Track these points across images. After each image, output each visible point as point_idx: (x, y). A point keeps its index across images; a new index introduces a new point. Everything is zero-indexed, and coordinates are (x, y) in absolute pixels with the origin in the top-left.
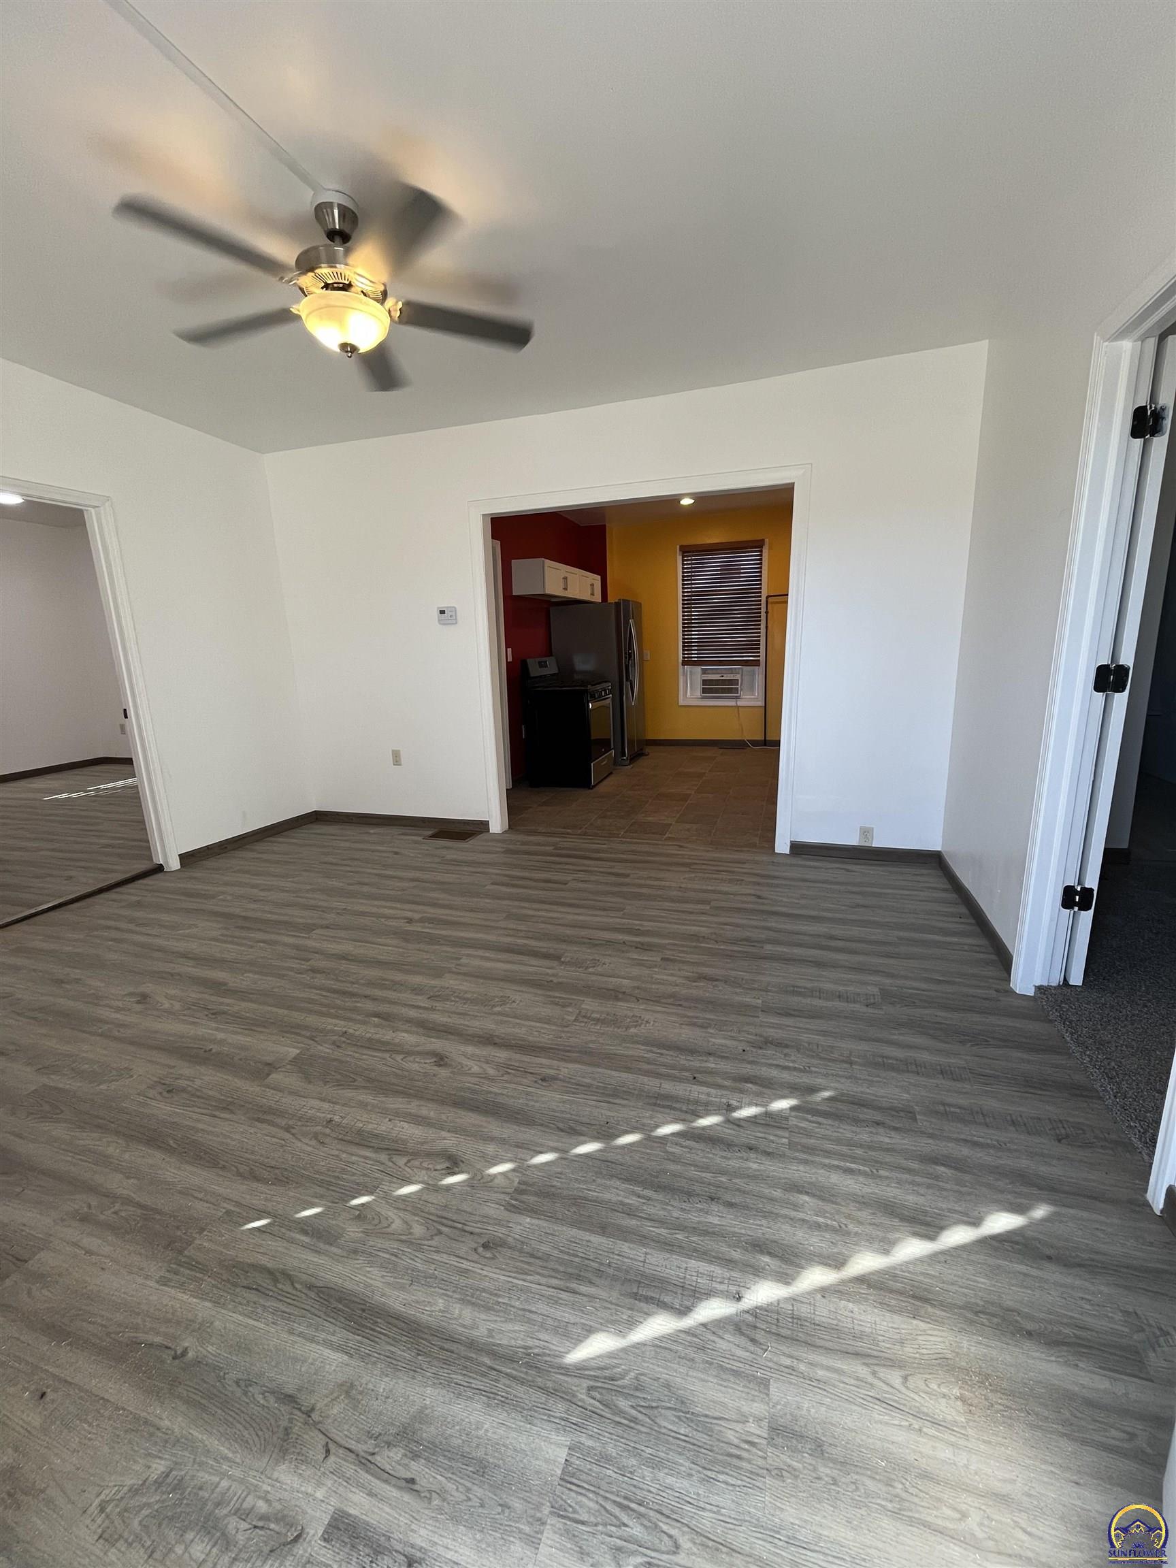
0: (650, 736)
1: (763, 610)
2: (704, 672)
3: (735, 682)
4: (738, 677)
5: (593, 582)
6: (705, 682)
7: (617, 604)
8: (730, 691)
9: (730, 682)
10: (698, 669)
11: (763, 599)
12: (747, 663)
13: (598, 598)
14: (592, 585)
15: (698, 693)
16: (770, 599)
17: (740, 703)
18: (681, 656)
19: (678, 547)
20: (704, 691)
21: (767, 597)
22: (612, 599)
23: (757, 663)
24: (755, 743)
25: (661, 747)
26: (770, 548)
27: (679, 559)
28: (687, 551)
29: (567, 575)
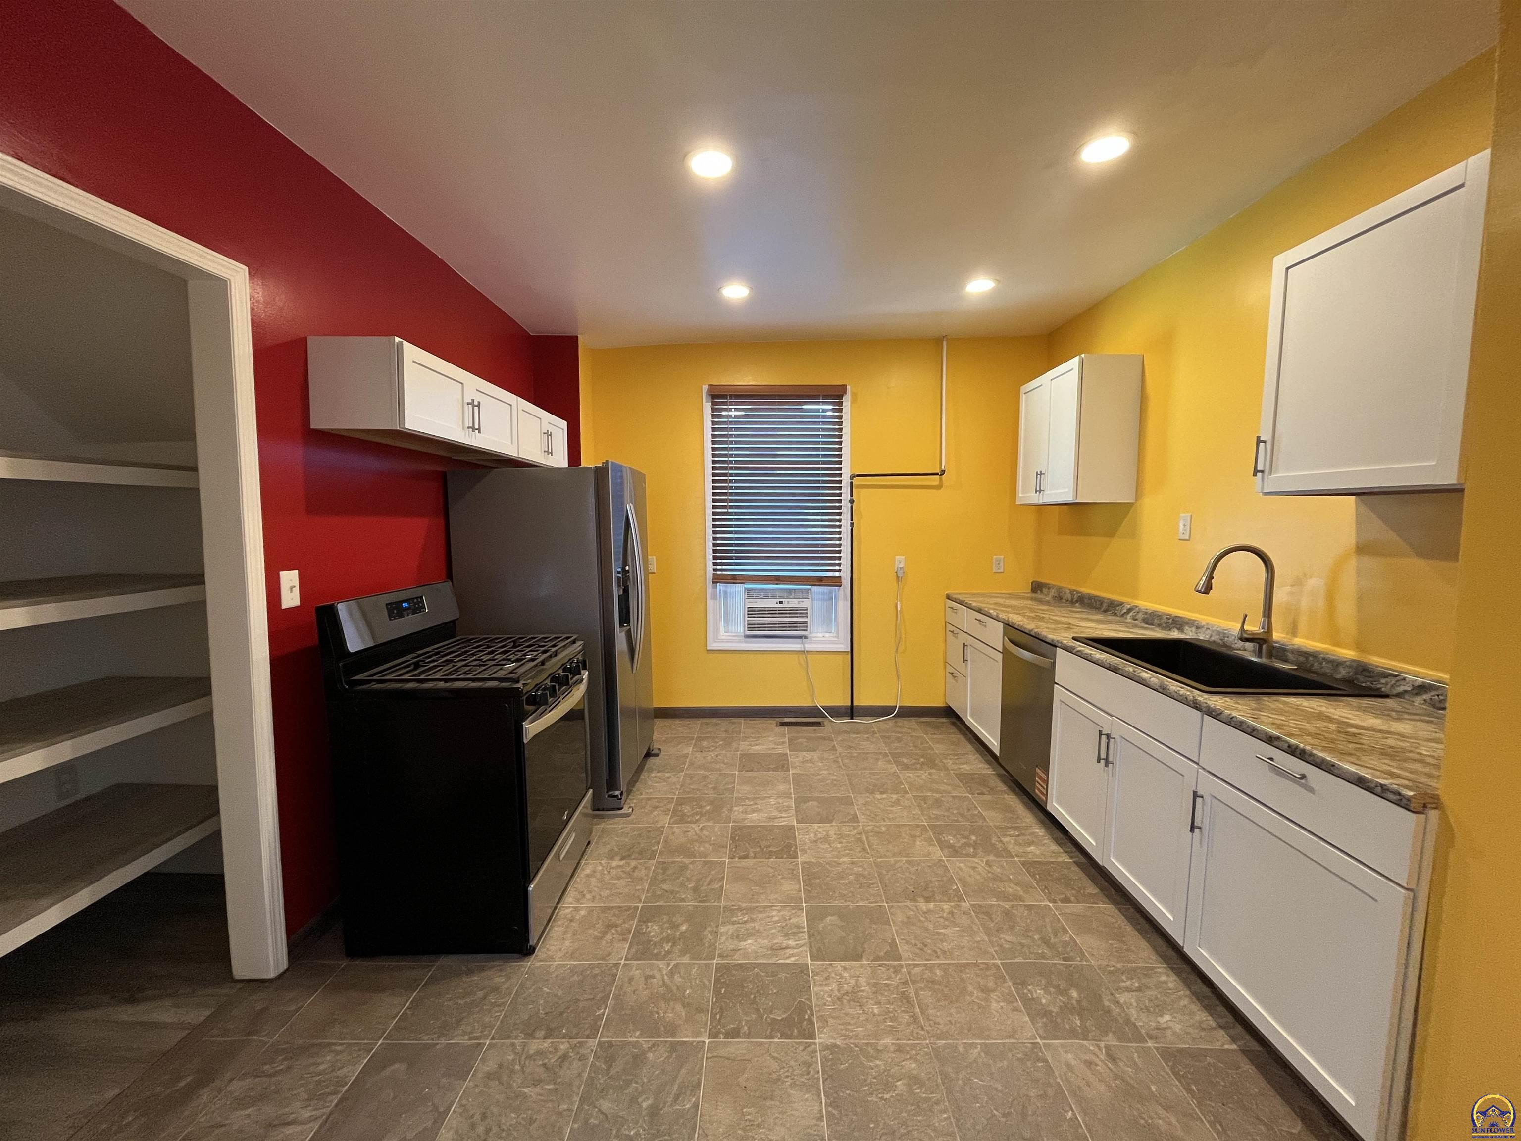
0: (659, 702)
1: (846, 497)
2: (749, 593)
3: (803, 612)
4: (806, 603)
5: (551, 429)
6: (751, 611)
7: (601, 473)
8: (793, 626)
9: (793, 612)
10: (740, 588)
11: (846, 479)
12: (820, 581)
13: (560, 460)
14: (549, 434)
15: (740, 628)
16: (856, 481)
17: (809, 647)
18: (710, 567)
19: (705, 388)
20: (751, 626)
21: (853, 477)
22: (588, 461)
23: (836, 582)
24: (835, 712)
25: (677, 722)
26: (854, 401)
27: (707, 407)
28: (719, 396)
29: (478, 398)
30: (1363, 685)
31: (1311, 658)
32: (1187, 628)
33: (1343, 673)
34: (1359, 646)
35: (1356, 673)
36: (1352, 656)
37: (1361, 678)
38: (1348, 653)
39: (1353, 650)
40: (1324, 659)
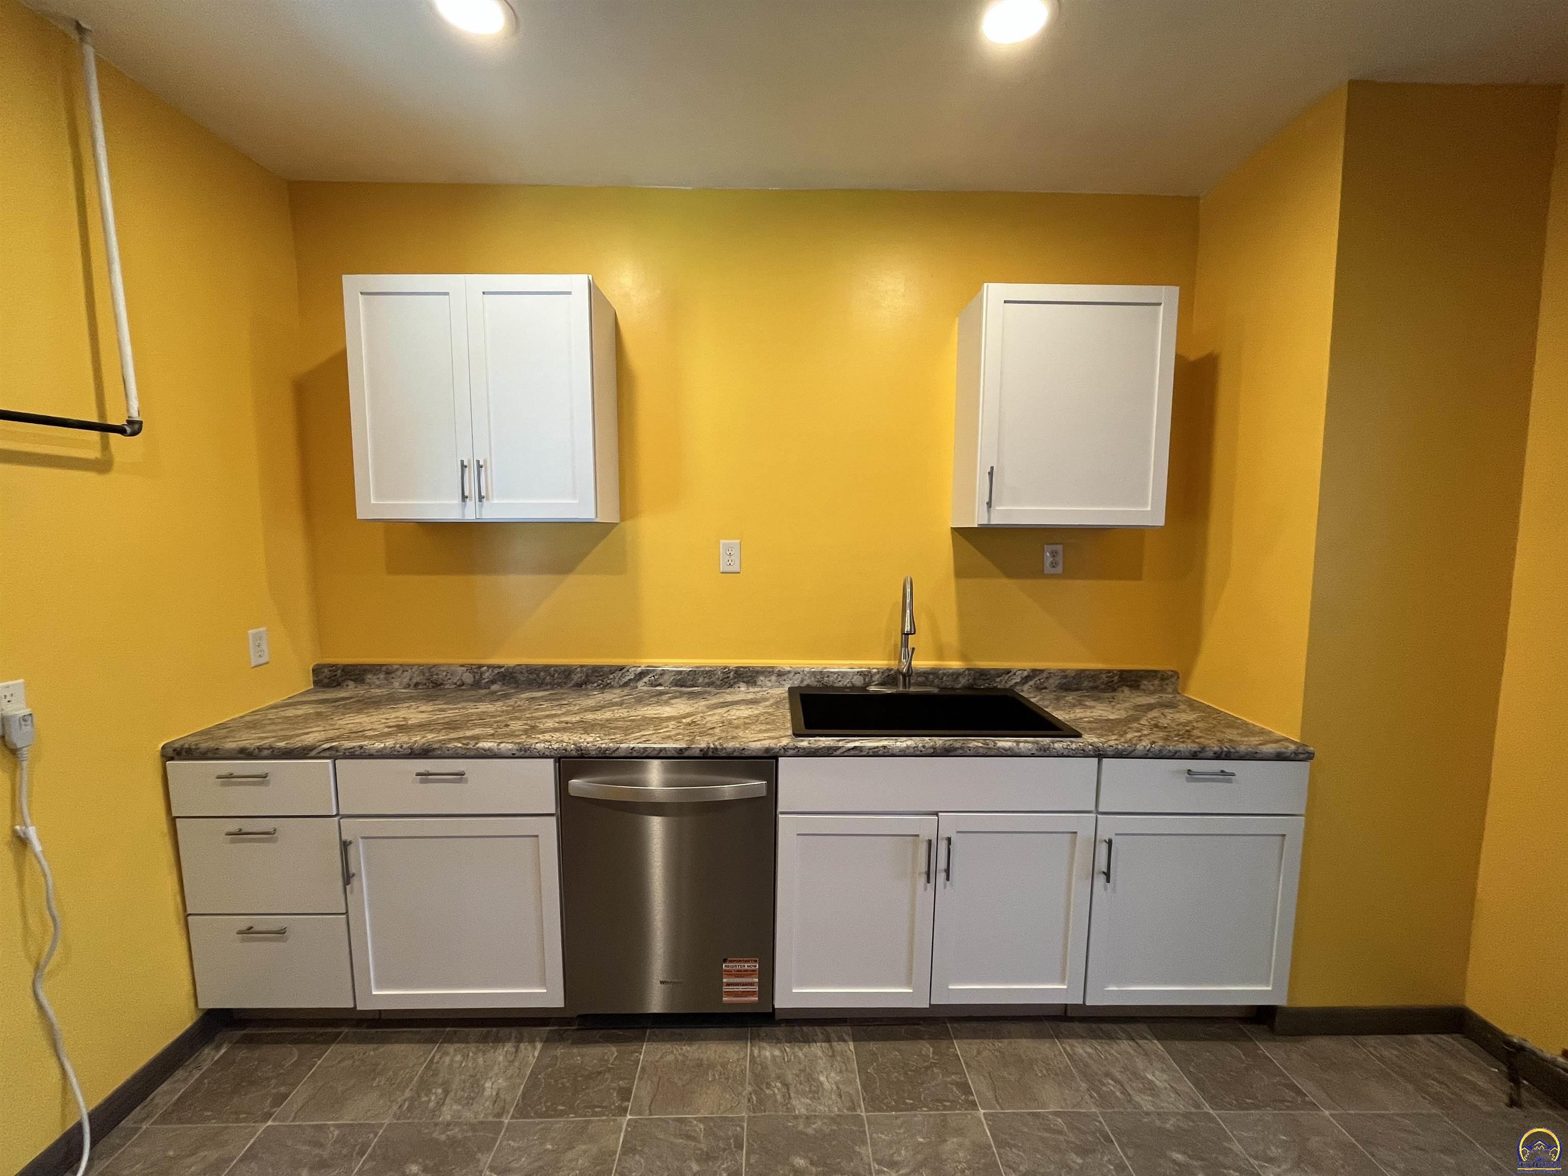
30: (982, 687)
31: (931, 677)
32: (762, 678)
33: (963, 681)
34: (963, 657)
35: (974, 679)
36: (961, 666)
37: (979, 682)
38: (955, 664)
39: (960, 661)
40: (944, 674)
